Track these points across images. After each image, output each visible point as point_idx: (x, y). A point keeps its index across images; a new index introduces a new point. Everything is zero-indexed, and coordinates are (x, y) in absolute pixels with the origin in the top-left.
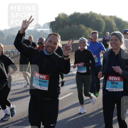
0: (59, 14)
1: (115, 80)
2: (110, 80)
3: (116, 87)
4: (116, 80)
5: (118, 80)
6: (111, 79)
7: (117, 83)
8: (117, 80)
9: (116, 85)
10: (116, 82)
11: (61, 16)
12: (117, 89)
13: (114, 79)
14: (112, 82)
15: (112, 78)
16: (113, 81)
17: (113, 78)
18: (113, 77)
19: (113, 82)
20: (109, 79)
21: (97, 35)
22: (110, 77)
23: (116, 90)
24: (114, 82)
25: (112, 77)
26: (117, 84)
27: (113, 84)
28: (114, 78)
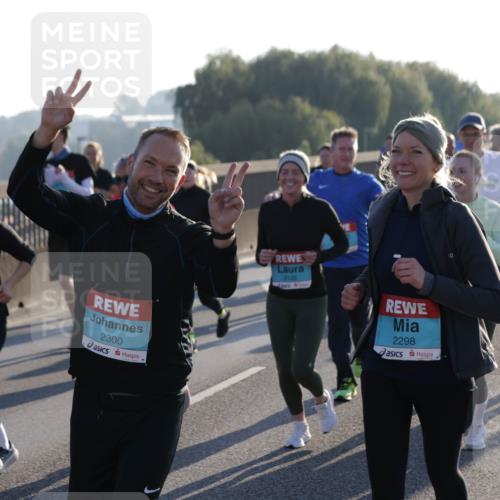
0: (209, 56)
1: (407, 312)
2: (389, 314)
3: (411, 342)
4: (410, 315)
5: (421, 312)
6: (392, 311)
7: (416, 328)
8: (417, 315)
9: (410, 334)
10: (411, 321)
11: (218, 63)
12: (415, 351)
13: (402, 309)
14: (395, 320)
15: (397, 307)
16: (399, 319)
17: (401, 305)
18: (400, 302)
19: (399, 323)
20: (387, 310)
21: (352, 143)
22: (389, 301)
23: (412, 354)
24: (402, 321)
25: (397, 302)
26: (417, 331)
27: (398, 330)
28: (404, 303)
